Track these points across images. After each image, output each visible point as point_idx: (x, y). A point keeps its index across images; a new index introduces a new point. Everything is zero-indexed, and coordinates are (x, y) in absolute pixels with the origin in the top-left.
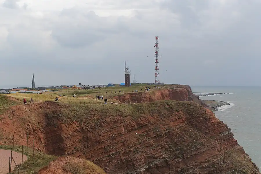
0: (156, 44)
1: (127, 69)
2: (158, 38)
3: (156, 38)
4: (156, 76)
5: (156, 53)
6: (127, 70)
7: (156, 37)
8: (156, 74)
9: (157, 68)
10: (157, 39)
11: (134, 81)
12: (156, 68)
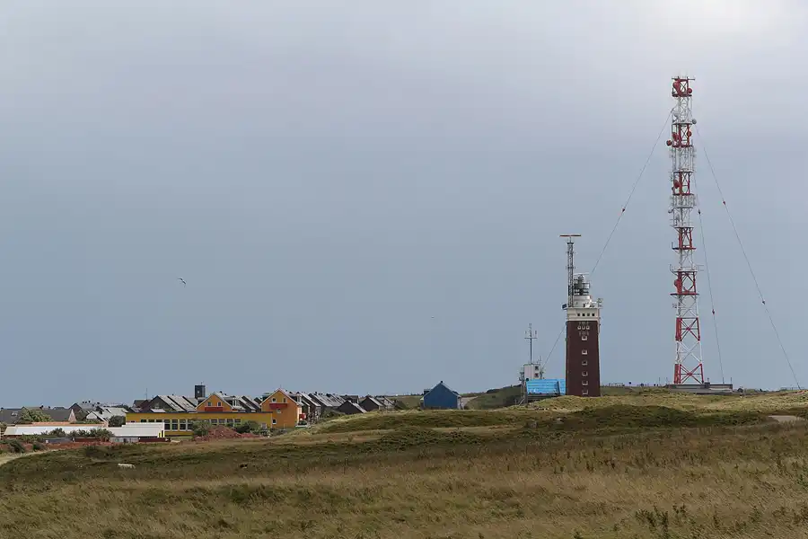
0: (680, 126)
1: (578, 288)
2: (690, 91)
3: (677, 86)
4: (679, 337)
5: (678, 185)
6: (581, 293)
7: (679, 81)
8: (679, 321)
9: (687, 284)
10: (681, 90)
11: (530, 373)
12: (679, 283)
